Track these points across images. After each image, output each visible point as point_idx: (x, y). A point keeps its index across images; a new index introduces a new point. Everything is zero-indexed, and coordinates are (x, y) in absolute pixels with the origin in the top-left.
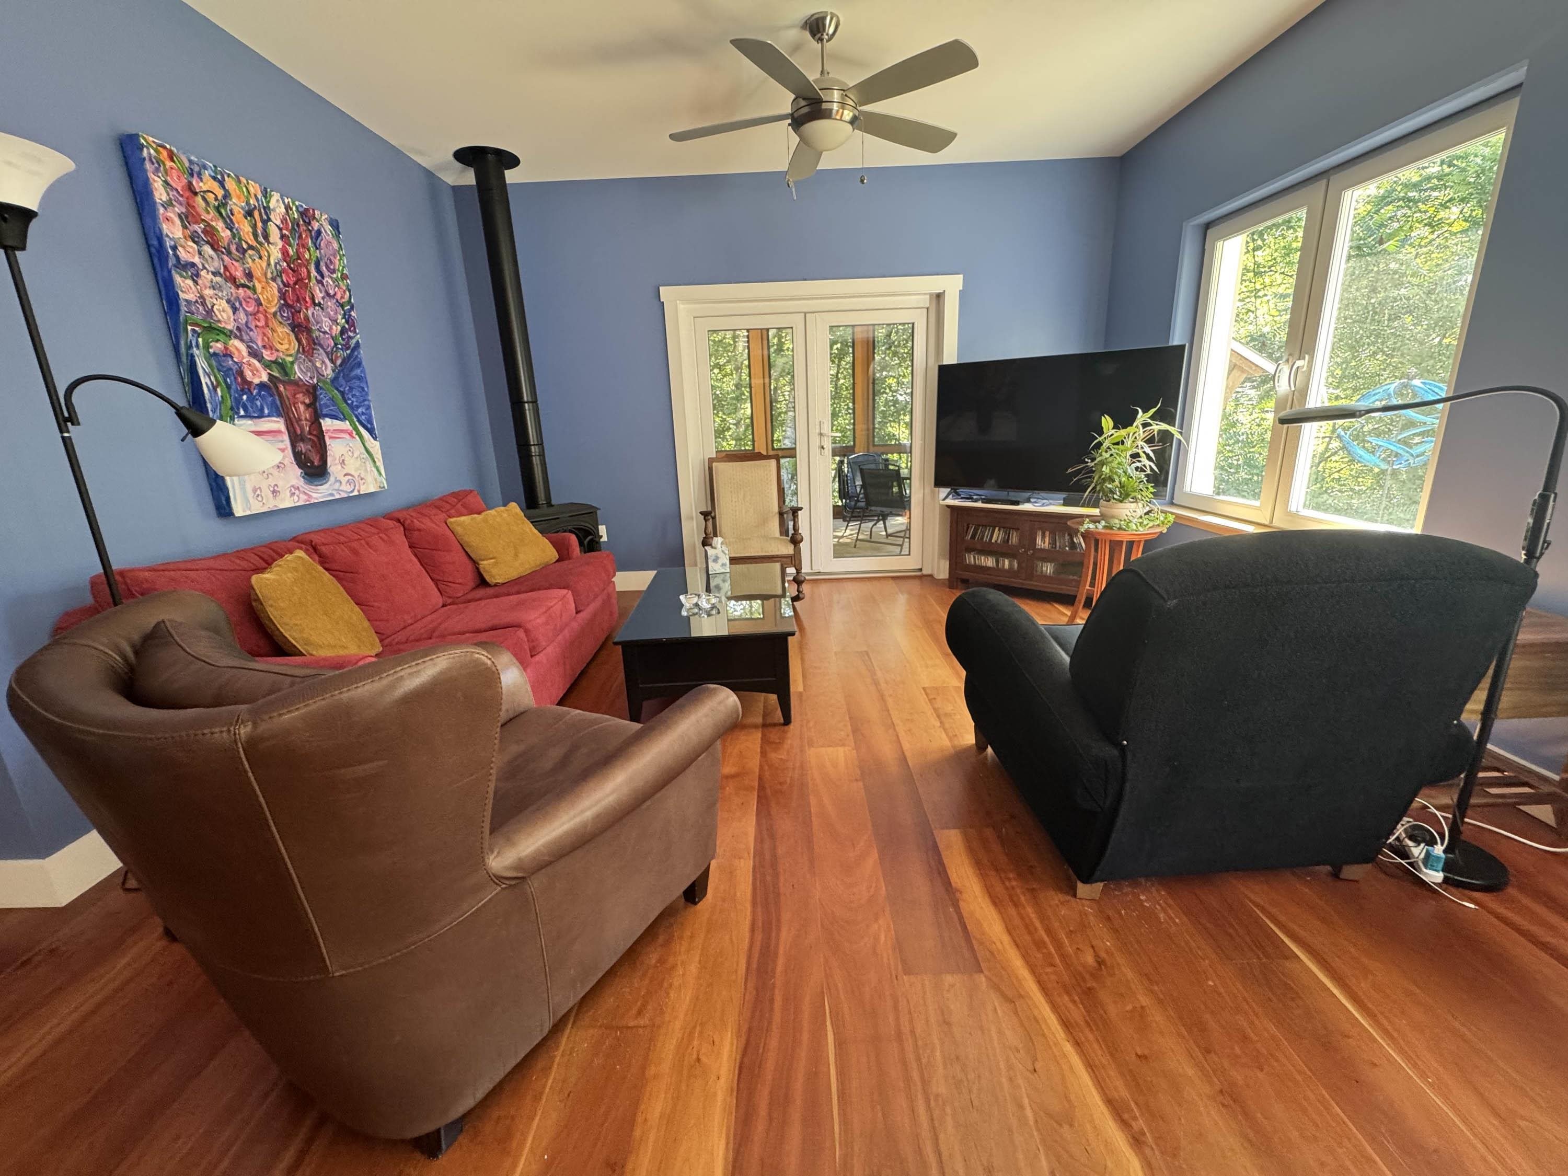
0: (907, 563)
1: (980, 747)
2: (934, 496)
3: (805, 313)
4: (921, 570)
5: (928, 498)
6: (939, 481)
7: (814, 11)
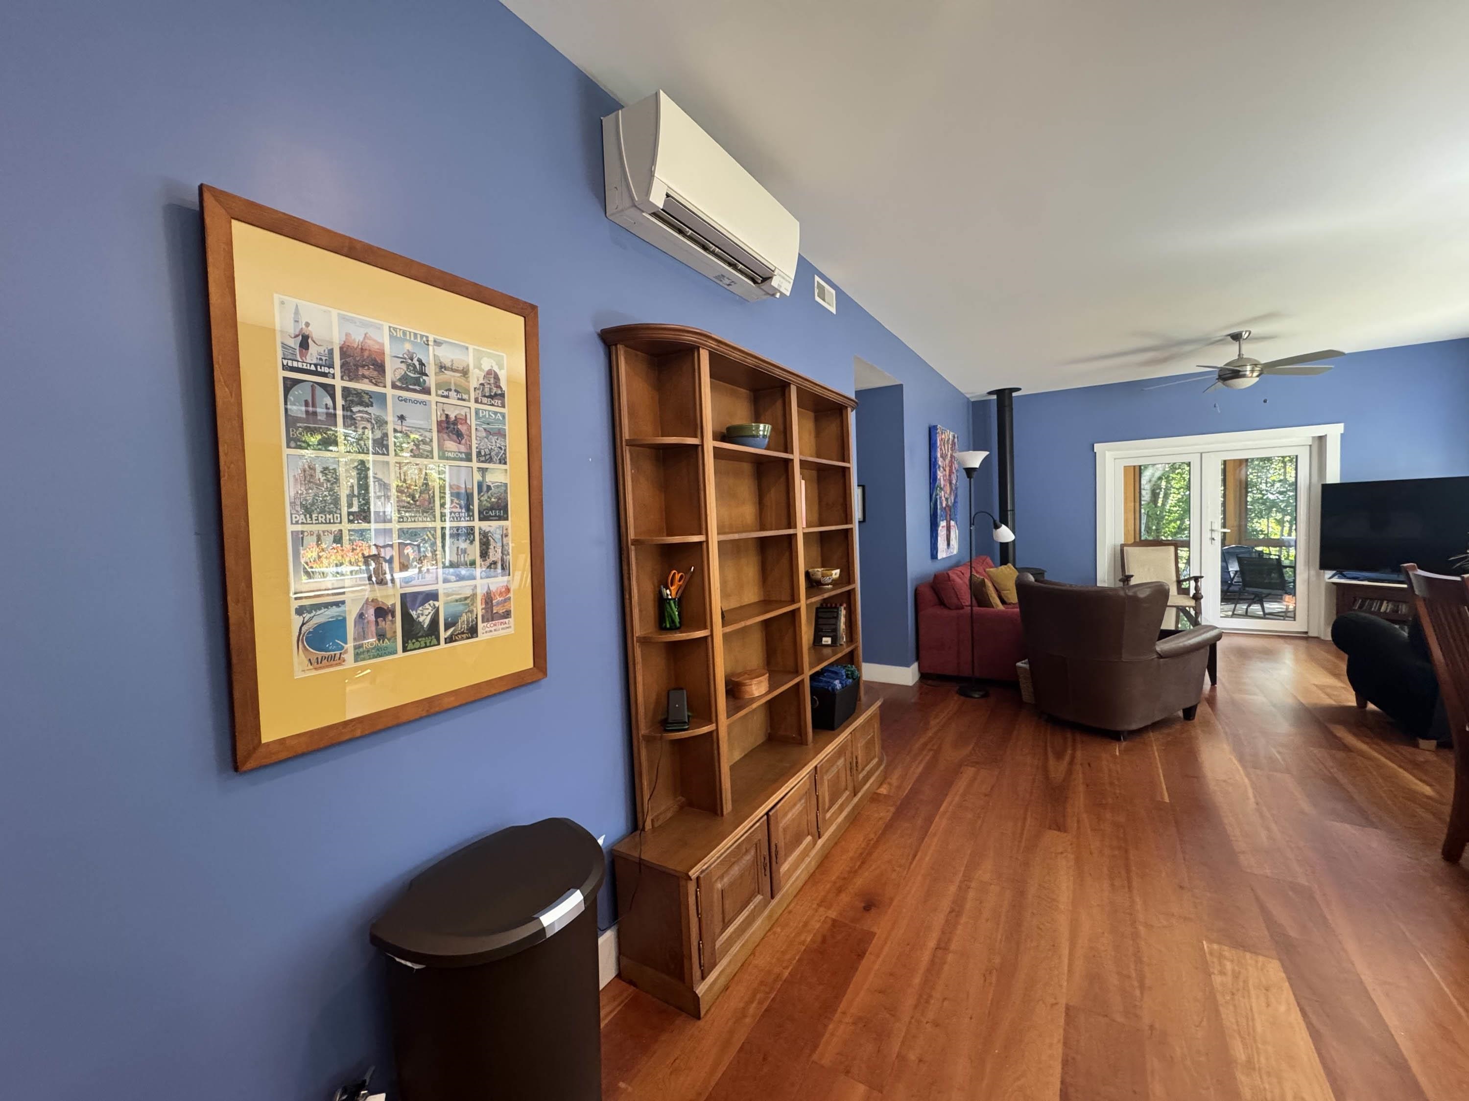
0: (1294, 626)
1: (1361, 703)
2: (1319, 576)
3: (1202, 454)
4: (1306, 633)
5: (1313, 579)
6: (1324, 565)
7: (1235, 330)
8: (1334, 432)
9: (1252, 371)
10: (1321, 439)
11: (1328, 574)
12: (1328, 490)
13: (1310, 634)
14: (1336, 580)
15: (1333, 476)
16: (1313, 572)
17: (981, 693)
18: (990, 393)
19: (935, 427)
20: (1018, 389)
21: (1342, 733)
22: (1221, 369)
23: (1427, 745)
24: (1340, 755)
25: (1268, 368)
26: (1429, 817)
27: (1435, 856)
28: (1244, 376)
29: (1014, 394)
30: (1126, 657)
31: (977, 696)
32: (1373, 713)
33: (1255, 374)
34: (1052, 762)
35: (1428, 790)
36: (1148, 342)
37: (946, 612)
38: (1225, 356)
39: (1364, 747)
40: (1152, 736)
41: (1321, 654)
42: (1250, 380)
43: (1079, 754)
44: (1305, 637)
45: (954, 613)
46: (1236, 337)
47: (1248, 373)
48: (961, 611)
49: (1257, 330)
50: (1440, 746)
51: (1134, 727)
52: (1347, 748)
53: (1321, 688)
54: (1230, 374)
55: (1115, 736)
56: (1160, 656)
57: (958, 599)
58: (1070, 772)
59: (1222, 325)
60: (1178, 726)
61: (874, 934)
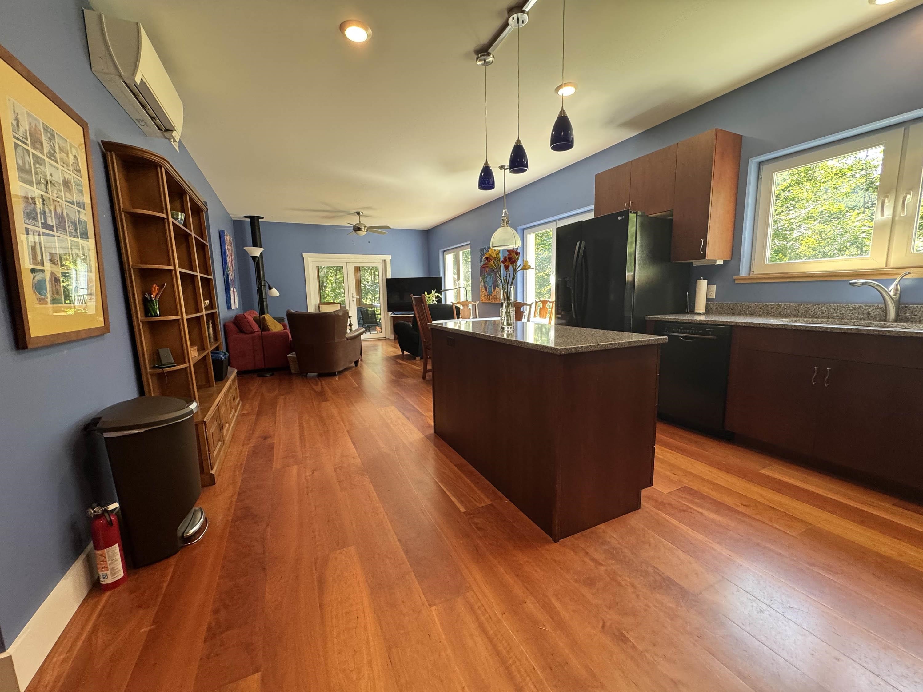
0: (382, 335)
1: (403, 353)
2: (388, 315)
3: (347, 263)
4: (385, 337)
5: (386, 317)
6: (389, 311)
7: (358, 211)
8: (388, 258)
9: (364, 229)
10: (385, 261)
11: (390, 313)
12: (388, 280)
13: (387, 338)
14: (392, 315)
15: (389, 277)
16: (386, 314)
17: (270, 374)
18: (246, 217)
19: (223, 232)
20: (263, 218)
21: (399, 361)
22: (354, 226)
23: (418, 358)
24: (399, 366)
25: (369, 229)
26: (420, 373)
27: (421, 380)
28: (362, 230)
29: (260, 220)
30: (337, 340)
31: (268, 375)
32: (406, 355)
33: (366, 230)
34: (314, 387)
35: (419, 368)
36: (328, 208)
37: (244, 336)
38: (355, 221)
39: (405, 363)
40: (346, 373)
41: (390, 343)
42: (363, 233)
43: (323, 382)
44: (385, 339)
45: (250, 336)
46: (358, 213)
47: (363, 229)
48: (253, 334)
49: (365, 212)
50: (421, 358)
51: (341, 369)
52: (401, 364)
53: (392, 351)
54: (357, 229)
55: (333, 375)
56: (348, 340)
57: (252, 328)
58: (322, 387)
59: (353, 206)
60: (354, 369)
61: (274, 443)
